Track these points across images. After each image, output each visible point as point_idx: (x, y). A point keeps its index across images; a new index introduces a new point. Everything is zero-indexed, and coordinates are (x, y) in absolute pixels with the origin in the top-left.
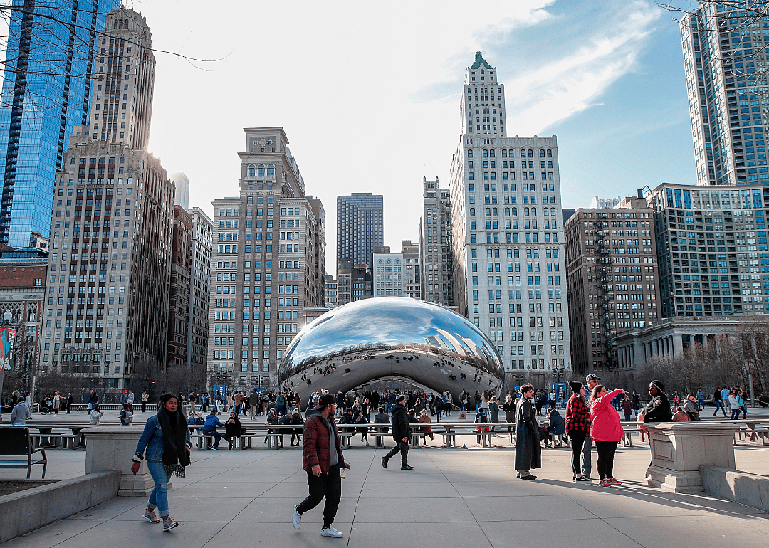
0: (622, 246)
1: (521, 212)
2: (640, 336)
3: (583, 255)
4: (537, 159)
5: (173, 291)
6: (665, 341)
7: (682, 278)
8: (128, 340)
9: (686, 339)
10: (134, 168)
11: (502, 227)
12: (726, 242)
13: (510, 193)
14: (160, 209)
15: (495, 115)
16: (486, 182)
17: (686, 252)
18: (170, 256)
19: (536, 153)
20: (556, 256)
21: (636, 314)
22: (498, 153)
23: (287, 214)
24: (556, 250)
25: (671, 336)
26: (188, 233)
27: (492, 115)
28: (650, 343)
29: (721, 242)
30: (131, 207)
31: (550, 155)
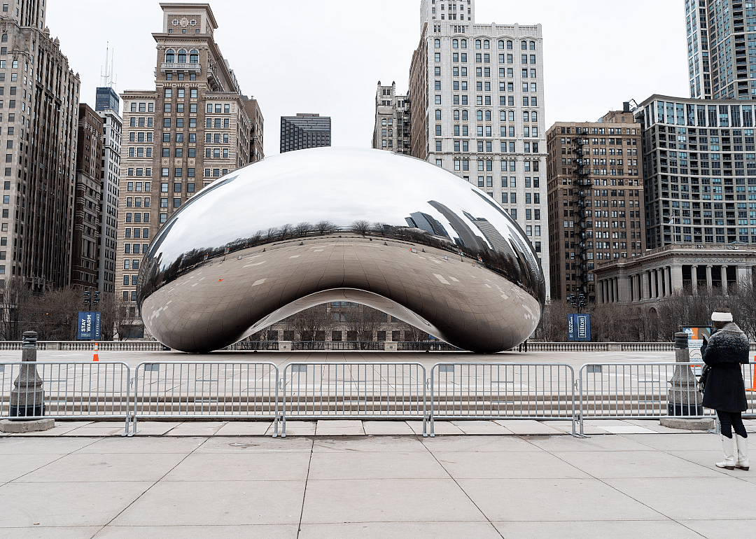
0: (604, 166)
1: (496, 116)
2: (626, 267)
3: (559, 176)
4: (517, 51)
5: (79, 207)
6: (659, 274)
7: (671, 204)
8: (15, 263)
9: (686, 270)
10: (22, 48)
11: (473, 133)
12: (722, 164)
13: (484, 93)
14: (58, 105)
15: (462, 12)
16: (456, 79)
17: (675, 175)
18: (74, 162)
19: (517, 45)
20: (536, 169)
21: (617, 244)
22: (471, 44)
23: (214, 112)
24: (536, 163)
25: (669, 268)
26: (98, 138)
27: (459, 13)
28: (639, 276)
29: (716, 164)
30: (18, 97)
31: (533, 47)
